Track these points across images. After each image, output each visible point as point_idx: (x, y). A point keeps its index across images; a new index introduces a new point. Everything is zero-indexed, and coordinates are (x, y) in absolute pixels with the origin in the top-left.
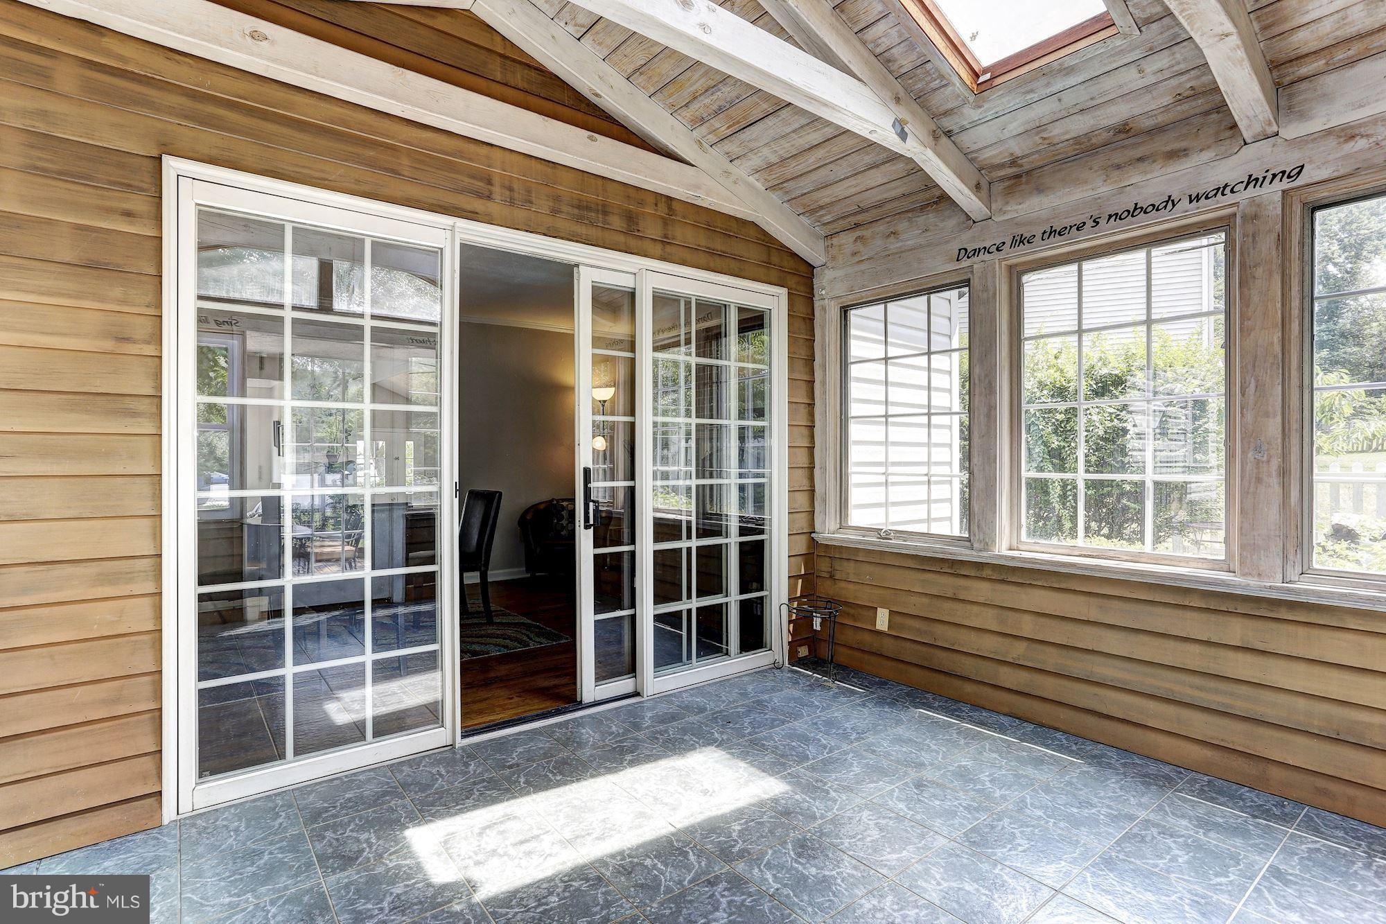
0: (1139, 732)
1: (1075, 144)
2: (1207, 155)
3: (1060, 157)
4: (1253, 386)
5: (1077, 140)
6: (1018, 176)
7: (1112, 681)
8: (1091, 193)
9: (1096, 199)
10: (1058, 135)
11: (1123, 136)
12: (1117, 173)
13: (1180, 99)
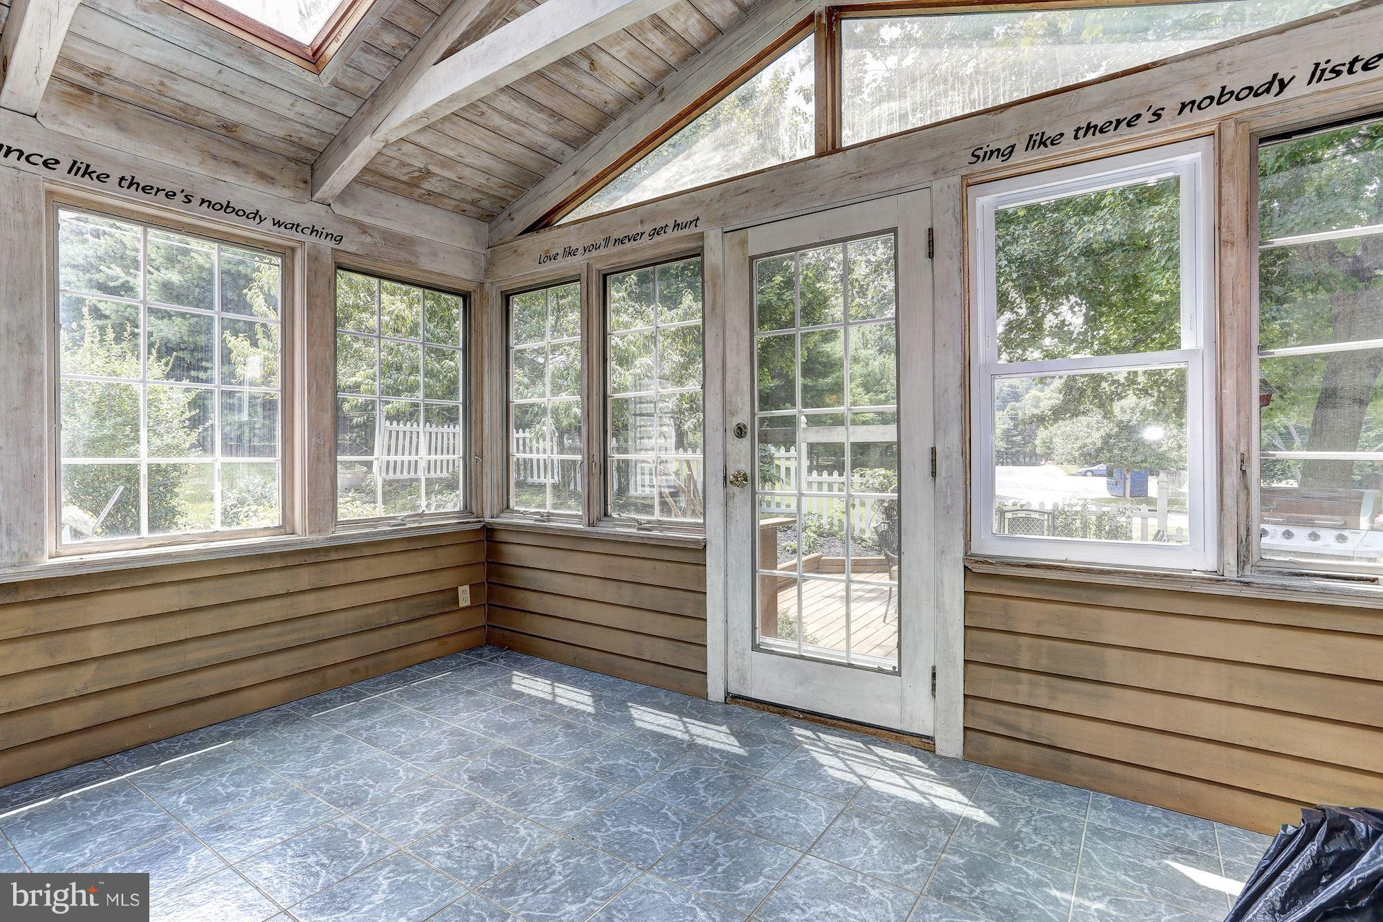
0: (233, 698)
1: (180, 109)
2: (287, 193)
3: (151, 106)
4: (315, 387)
5: (186, 107)
6: (89, 92)
7: (206, 662)
8: (182, 166)
9: (188, 175)
10: (179, 92)
11: (223, 131)
12: (213, 162)
13: (288, 139)
